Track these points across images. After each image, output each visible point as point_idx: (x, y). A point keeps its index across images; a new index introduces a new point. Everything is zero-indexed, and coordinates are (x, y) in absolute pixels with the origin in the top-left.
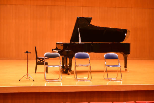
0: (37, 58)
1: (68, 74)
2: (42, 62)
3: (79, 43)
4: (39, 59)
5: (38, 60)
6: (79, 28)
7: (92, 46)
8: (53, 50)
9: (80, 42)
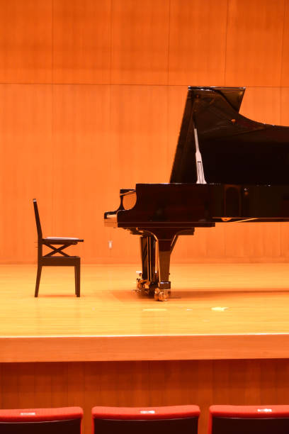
0: (42, 242)
1: (155, 297)
2: (58, 254)
3: (198, 182)
4: (49, 243)
5: (46, 250)
6: (195, 130)
7: (246, 193)
8: (106, 214)
9: (201, 180)
